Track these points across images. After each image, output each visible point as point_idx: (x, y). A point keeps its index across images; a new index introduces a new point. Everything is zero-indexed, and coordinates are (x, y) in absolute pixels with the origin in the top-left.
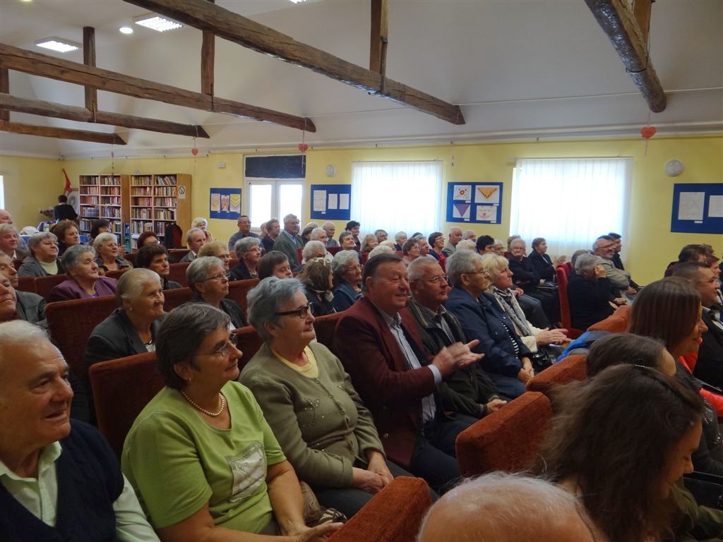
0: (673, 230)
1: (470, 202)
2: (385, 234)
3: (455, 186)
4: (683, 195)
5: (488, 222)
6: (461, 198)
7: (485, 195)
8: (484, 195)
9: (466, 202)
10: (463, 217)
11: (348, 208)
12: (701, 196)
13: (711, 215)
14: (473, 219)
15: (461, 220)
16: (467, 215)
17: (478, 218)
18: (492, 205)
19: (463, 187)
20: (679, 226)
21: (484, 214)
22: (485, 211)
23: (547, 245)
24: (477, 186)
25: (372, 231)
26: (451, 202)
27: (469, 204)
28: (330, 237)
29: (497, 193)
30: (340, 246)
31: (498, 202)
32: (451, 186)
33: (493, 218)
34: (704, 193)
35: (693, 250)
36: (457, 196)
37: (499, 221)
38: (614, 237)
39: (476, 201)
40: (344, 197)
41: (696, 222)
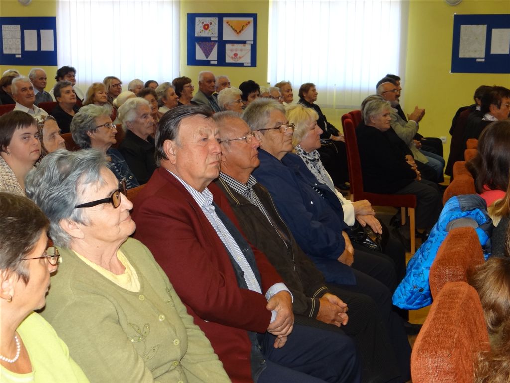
0: (454, 70)
1: (216, 39)
2: (117, 83)
3: (197, 19)
4: (464, 28)
5: (241, 65)
6: (205, 34)
7: (235, 31)
8: (233, 29)
9: (212, 39)
10: (209, 59)
11: (53, 49)
12: (482, 29)
13: (494, 51)
14: (221, 62)
15: (206, 63)
16: (213, 56)
17: (228, 60)
18: (244, 42)
19: (207, 20)
20: (461, 65)
21: (236, 55)
22: (236, 50)
23: (317, 91)
24: (225, 19)
25: (100, 78)
26: (192, 41)
27: (215, 42)
28: (41, 89)
29: (250, 28)
30: (54, 100)
31: (252, 39)
32: (191, 19)
33: (247, 60)
34: (485, 26)
35: (495, 92)
36: (199, 32)
37: (254, 63)
38: (392, 80)
39: (225, 38)
40: (46, 34)
41: (478, 60)
